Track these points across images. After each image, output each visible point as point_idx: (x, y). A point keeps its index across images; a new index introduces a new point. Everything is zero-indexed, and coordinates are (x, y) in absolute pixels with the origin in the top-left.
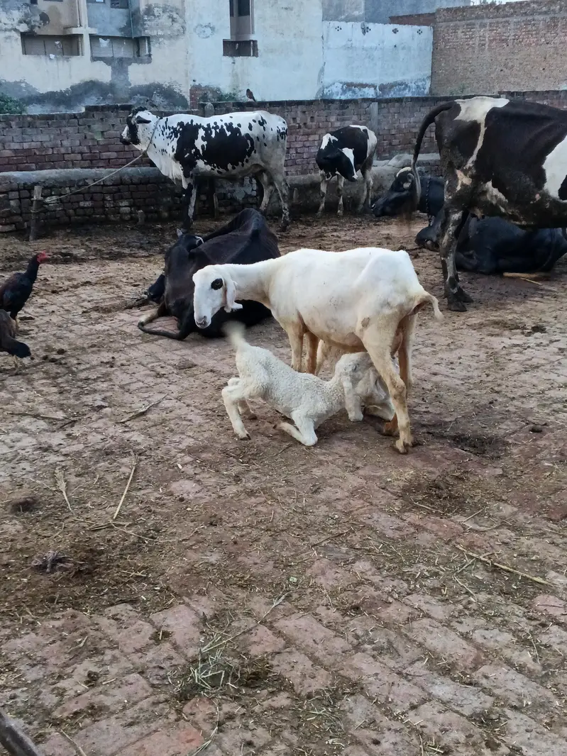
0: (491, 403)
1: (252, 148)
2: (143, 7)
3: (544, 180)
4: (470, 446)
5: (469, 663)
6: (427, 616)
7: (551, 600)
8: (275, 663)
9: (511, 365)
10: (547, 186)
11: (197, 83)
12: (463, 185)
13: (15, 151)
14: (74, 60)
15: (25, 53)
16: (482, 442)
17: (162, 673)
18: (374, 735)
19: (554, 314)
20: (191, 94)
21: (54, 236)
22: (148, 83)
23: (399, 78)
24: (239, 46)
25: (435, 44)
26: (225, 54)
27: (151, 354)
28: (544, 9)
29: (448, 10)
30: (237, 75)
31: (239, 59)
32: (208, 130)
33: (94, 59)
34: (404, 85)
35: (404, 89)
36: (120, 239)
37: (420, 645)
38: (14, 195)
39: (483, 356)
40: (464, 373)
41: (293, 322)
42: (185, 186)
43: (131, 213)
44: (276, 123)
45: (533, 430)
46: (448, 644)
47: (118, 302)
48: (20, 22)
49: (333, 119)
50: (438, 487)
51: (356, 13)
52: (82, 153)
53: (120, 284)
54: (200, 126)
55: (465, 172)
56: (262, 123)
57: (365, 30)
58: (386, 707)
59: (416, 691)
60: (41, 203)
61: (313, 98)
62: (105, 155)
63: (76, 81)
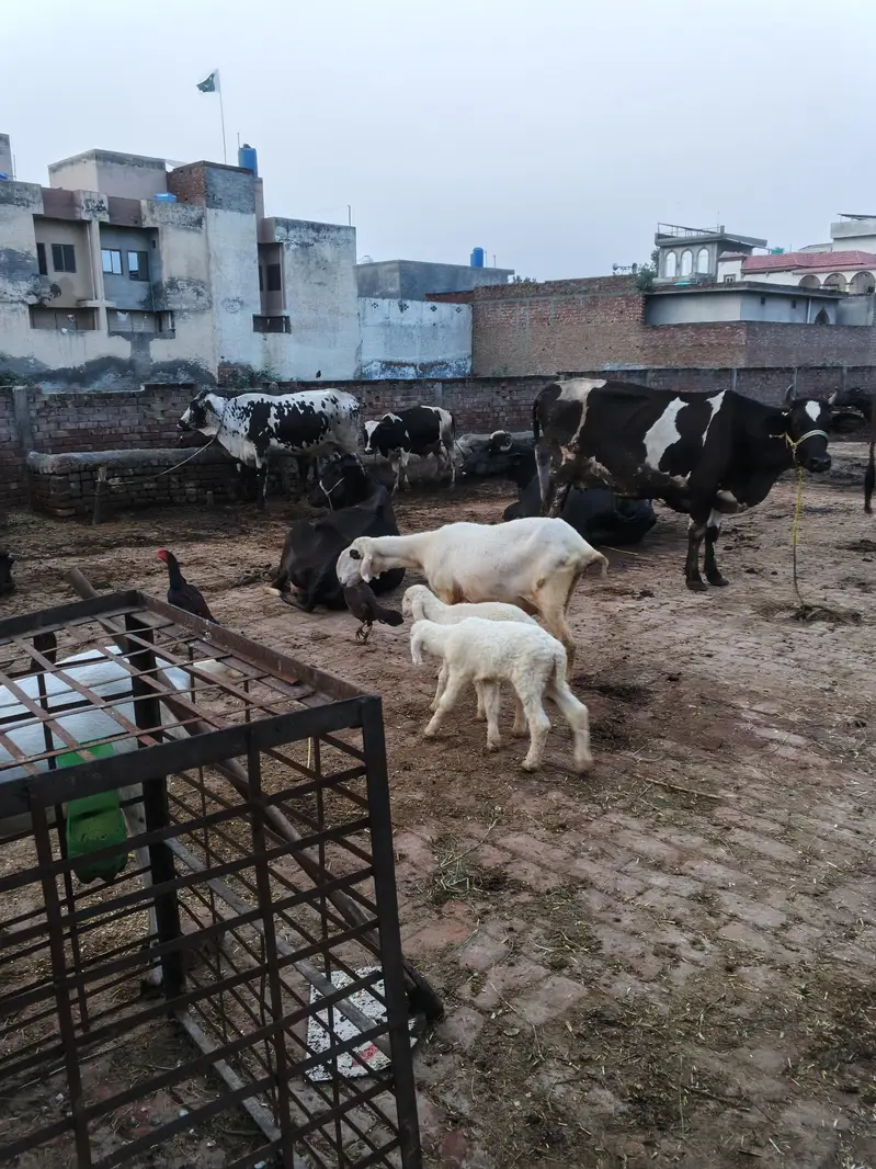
0: (625, 658)
1: (326, 427)
2: (165, 280)
3: (646, 455)
4: (617, 695)
5: (675, 859)
6: (626, 828)
7: (727, 810)
8: (509, 871)
9: (630, 625)
10: (648, 460)
11: (225, 360)
12: (567, 460)
13: (70, 431)
14: (90, 335)
15: (34, 325)
16: (628, 692)
17: (410, 885)
18: (614, 915)
19: (656, 581)
20: (219, 371)
21: (117, 520)
22: (171, 360)
23: (440, 358)
24: (271, 322)
25: (475, 321)
26: (256, 330)
27: (278, 628)
28: (584, 288)
29: (486, 287)
30: (268, 352)
31: (270, 335)
32: (280, 407)
33: (112, 334)
34: (443, 364)
35: (445, 369)
36: (193, 521)
37: (629, 850)
38: (74, 477)
39: (604, 619)
40: (591, 634)
41: (448, 590)
42: (259, 465)
43: (197, 495)
44: (348, 402)
45: (670, 679)
46: (652, 846)
47: (222, 581)
48: (29, 294)
49: (398, 398)
50: (601, 730)
51: (392, 290)
52: (140, 433)
53: (215, 564)
54: (269, 405)
55: (569, 449)
56: (334, 401)
57: (403, 308)
58: (617, 895)
59: (637, 882)
60: (106, 486)
61: (351, 378)
62: (165, 435)
63: (92, 357)
